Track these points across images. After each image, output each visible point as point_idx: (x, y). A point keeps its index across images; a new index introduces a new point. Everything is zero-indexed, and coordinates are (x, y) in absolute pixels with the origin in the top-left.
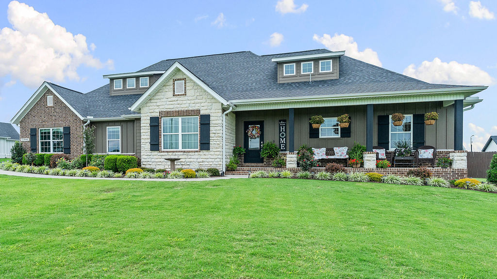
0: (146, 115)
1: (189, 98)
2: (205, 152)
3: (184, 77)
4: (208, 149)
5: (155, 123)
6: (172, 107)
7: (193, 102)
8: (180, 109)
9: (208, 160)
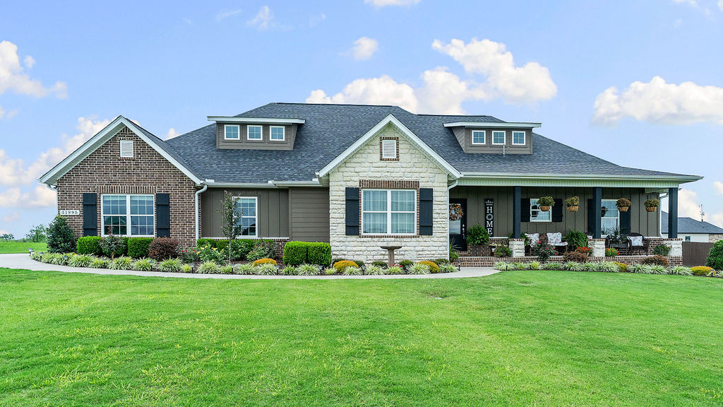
0: (340, 183)
1: (404, 165)
2: (425, 238)
3: (396, 135)
4: (430, 233)
5: (352, 197)
6: (378, 175)
7: (408, 170)
8: (390, 179)
9: (429, 249)
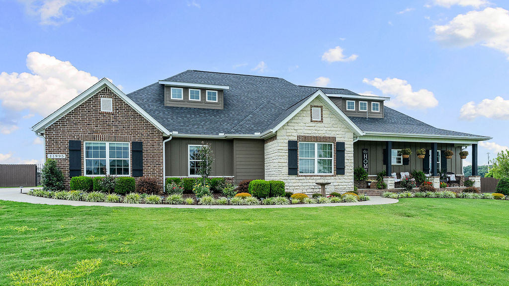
0: (284, 137)
1: (326, 126)
2: (340, 177)
3: (321, 104)
4: (343, 173)
5: (293, 148)
6: (310, 132)
7: (329, 129)
8: (317, 135)
9: (342, 184)
